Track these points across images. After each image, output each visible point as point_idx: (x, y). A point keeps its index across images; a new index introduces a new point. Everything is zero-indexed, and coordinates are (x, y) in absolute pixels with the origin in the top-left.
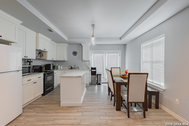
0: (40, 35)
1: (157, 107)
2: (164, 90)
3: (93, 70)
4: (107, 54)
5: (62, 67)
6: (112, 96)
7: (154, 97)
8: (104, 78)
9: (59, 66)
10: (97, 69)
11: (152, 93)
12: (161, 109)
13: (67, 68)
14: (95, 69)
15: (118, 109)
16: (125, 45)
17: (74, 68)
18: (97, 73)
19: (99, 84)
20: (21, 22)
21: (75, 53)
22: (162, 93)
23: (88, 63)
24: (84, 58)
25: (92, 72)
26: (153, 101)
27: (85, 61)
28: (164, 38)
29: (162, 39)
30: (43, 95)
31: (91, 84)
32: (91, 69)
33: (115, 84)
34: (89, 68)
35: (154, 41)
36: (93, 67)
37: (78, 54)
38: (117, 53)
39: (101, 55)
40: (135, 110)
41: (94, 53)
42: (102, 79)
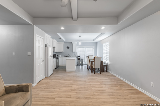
0: (54, 40)
1: (107, 71)
2: (109, 64)
3: (78, 57)
4: (86, 48)
5: (60, 55)
6: (89, 68)
7: (105, 67)
8: (85, 62)
9: (59, 55)
10: (80, 57)
11: (105, 66)
12: (108, 72)
13: (64, 56)
14: (80, 56)
15: (92, 72)
16: (97, 43)
17: (68, 56)
18: (81, 59)
19: (82, 65)
20: (51, 37)
21: (68, 48)
22: (109, 65)
23: (75, 53)
24: (74, 51)
25: (78, 58)
26: (105, 69)
27: (74, 52)
28: (109, 43)
29: (108, 43)
30: (56, 69)
31: (77, 65)
32: (77, 57)
33: (90, 62)
34: (76, 56)
35: (107, 44)
36: (78, 55)
37: (69, 48)
38: (92, 47)
39: (83, 48)
40: (98, 72)
41: (79, 48)
42: (84, 62)
